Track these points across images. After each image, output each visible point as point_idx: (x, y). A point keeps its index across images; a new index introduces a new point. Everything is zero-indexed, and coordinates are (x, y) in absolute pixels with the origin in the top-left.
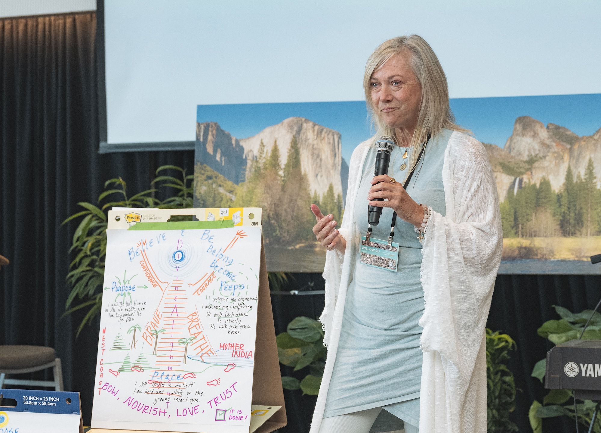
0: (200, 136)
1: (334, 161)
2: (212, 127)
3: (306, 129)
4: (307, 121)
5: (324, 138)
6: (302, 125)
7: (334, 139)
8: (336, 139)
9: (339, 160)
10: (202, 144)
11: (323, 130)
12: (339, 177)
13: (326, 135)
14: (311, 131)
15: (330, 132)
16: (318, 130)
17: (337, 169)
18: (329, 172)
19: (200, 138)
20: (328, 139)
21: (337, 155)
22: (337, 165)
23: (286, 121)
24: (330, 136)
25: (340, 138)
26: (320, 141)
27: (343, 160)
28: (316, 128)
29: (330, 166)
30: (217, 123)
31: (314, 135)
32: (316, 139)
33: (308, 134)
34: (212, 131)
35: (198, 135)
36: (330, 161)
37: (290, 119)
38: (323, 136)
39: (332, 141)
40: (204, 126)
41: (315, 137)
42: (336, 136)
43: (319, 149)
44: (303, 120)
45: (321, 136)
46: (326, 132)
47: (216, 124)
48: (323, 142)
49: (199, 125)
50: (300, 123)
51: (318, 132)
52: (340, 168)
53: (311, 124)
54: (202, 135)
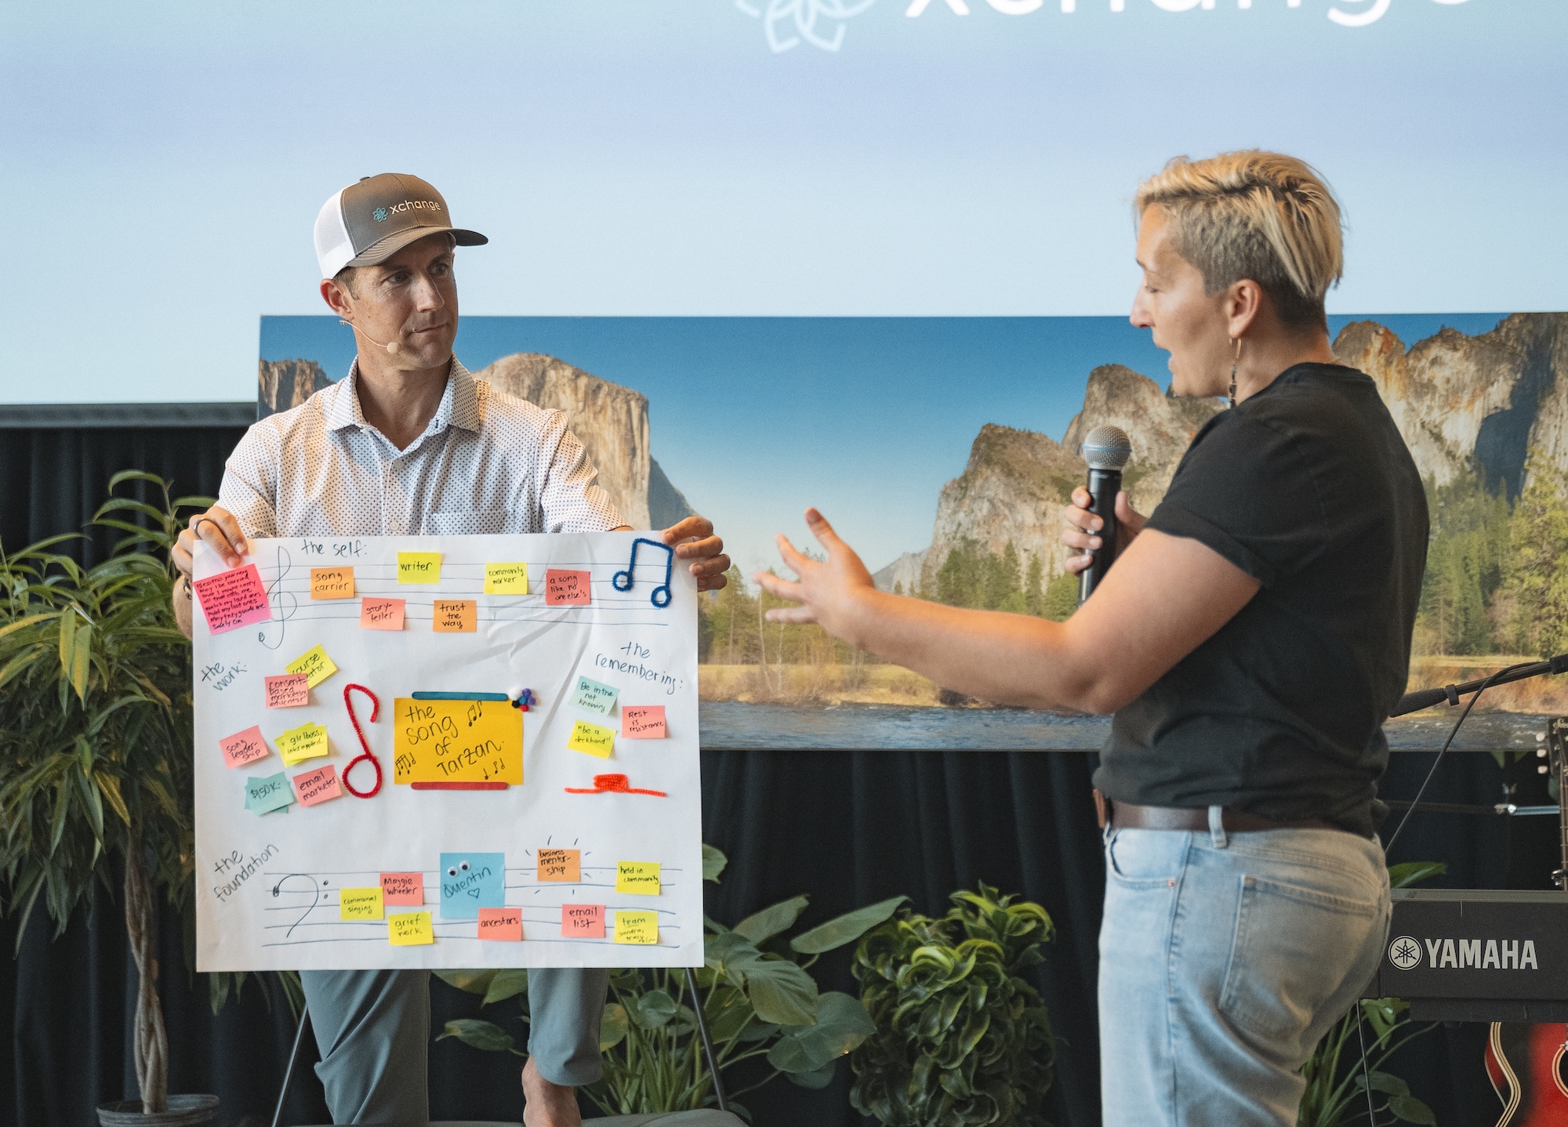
0: (269, 395)
1: (631, 468)
2: (303, 372)
3: (555, 386)
4: (557, 363)
5: (603, 408)
6: (544, 373)
7: (629, 412)
8: (636, 412)
9: (642, 465)
11: (599, 387)
12: (646, 507)
13: (609, 400)
14: (568, 390)
15: (618, 392)
16: (587, 386)
17: (638, 487)
18: (618, 494)
19: (270, 402)
20: (614, 409)
21: (639, 452)
22: (639, 477)
23: (503, 363)
24: (619, 404)
25: (644, 408)
26: (592, 415)
27: (653, 464)
28: (583, 382)
29: (620, 481)
30: (316, 363)
31: (577, 401)
32: (583, 410)
33: (562, 396)
34: (303, 385)
35: (264, 388)
36: (620, 467)
37: (513, 358)
38: (600, 402)
39: (623, 417)
40: (281, 371)
41: (581, 405)
42: (633, 404)
43: (592, 436)
44: (548, 360)
45: (594, 404)
46: (609, 394)
47: (312, 366)
48: (601, 417)
49: (265, 368)
50: (540, 368)
51: (586, 393)
52: (645, 484)
53: (568, 372)
54: (274, 392)
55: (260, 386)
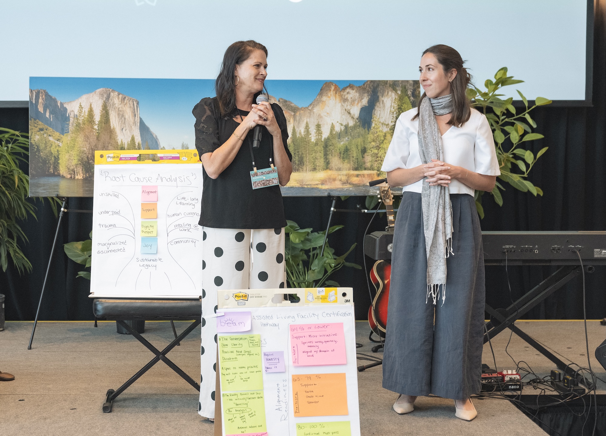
0: (33, 99)
1: (134, 120)
2: (42, 93)
3: (113, 97)
4: (113, 91)
5: (126, 103)
6: (110, 94)
7: (134, 104)
8: (135, 104)
9: (138, 119)
10: (34, 105)
11: (125, 98)
12: (139, 131)
13: (128, 101)
14: (116, 98)
15: (130, 99)
16: (122, 97)
17: (137, 125)
18: (131, 127)
19: (33, 101)
20: (129, 104)
21: (136, 116)
22: (137, 123)
23: (98, 91)
24: (131, 102)
25: (138, 103)
26: (123, 105)
27: (141, 119)
28: (121, 96)
29: (131, 123)
30: (46, 90)
31: (119, 101)
32: (121, 104)
33: (115, 100)
34: (42, 96)
35: (31, 98)
36: (132, 119)
37: (101, 89)
38: (125, 102)
39: (132, 106)
40: (36, 92)
41: (120, 102)
42: (134, 102)
43: (123, 111)
44: (111, 90)
45: (124, 102)
46: (128, 100)
47: (44, 91)
48: (126, 106)
49: (31, 91)
50: (109, 92)
51: (121, 99)
52: (139, 124)
53: (116, 93)
54: (34, 98)
55: (30, 97)
